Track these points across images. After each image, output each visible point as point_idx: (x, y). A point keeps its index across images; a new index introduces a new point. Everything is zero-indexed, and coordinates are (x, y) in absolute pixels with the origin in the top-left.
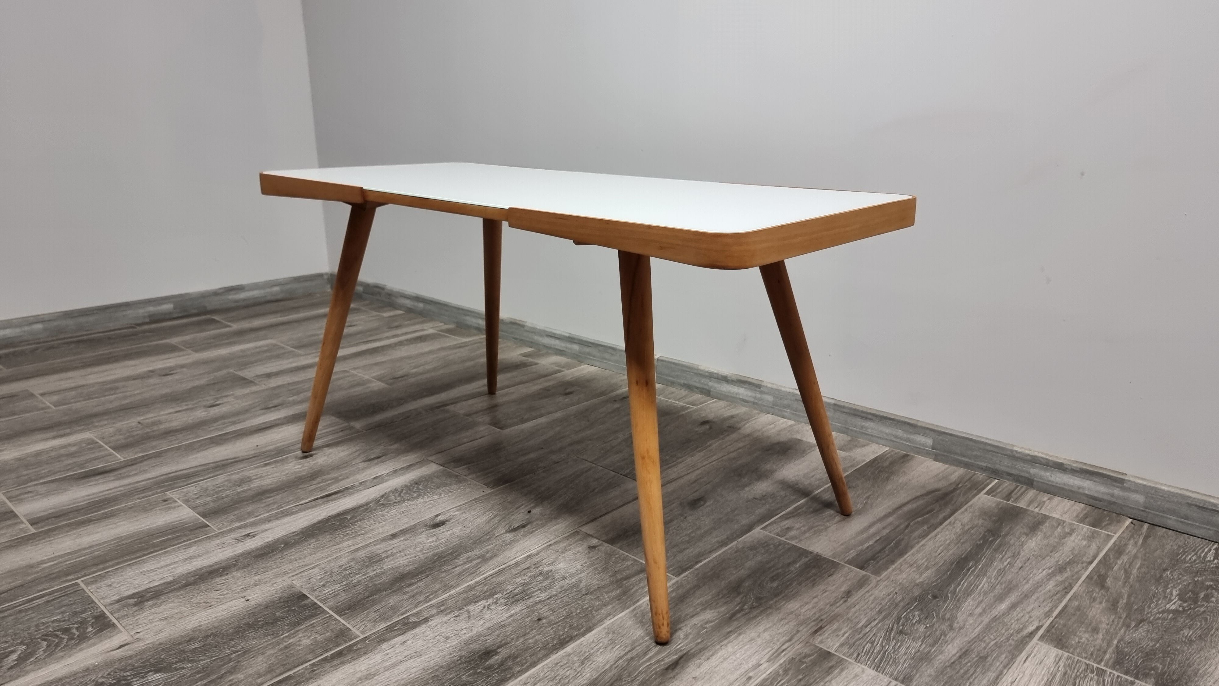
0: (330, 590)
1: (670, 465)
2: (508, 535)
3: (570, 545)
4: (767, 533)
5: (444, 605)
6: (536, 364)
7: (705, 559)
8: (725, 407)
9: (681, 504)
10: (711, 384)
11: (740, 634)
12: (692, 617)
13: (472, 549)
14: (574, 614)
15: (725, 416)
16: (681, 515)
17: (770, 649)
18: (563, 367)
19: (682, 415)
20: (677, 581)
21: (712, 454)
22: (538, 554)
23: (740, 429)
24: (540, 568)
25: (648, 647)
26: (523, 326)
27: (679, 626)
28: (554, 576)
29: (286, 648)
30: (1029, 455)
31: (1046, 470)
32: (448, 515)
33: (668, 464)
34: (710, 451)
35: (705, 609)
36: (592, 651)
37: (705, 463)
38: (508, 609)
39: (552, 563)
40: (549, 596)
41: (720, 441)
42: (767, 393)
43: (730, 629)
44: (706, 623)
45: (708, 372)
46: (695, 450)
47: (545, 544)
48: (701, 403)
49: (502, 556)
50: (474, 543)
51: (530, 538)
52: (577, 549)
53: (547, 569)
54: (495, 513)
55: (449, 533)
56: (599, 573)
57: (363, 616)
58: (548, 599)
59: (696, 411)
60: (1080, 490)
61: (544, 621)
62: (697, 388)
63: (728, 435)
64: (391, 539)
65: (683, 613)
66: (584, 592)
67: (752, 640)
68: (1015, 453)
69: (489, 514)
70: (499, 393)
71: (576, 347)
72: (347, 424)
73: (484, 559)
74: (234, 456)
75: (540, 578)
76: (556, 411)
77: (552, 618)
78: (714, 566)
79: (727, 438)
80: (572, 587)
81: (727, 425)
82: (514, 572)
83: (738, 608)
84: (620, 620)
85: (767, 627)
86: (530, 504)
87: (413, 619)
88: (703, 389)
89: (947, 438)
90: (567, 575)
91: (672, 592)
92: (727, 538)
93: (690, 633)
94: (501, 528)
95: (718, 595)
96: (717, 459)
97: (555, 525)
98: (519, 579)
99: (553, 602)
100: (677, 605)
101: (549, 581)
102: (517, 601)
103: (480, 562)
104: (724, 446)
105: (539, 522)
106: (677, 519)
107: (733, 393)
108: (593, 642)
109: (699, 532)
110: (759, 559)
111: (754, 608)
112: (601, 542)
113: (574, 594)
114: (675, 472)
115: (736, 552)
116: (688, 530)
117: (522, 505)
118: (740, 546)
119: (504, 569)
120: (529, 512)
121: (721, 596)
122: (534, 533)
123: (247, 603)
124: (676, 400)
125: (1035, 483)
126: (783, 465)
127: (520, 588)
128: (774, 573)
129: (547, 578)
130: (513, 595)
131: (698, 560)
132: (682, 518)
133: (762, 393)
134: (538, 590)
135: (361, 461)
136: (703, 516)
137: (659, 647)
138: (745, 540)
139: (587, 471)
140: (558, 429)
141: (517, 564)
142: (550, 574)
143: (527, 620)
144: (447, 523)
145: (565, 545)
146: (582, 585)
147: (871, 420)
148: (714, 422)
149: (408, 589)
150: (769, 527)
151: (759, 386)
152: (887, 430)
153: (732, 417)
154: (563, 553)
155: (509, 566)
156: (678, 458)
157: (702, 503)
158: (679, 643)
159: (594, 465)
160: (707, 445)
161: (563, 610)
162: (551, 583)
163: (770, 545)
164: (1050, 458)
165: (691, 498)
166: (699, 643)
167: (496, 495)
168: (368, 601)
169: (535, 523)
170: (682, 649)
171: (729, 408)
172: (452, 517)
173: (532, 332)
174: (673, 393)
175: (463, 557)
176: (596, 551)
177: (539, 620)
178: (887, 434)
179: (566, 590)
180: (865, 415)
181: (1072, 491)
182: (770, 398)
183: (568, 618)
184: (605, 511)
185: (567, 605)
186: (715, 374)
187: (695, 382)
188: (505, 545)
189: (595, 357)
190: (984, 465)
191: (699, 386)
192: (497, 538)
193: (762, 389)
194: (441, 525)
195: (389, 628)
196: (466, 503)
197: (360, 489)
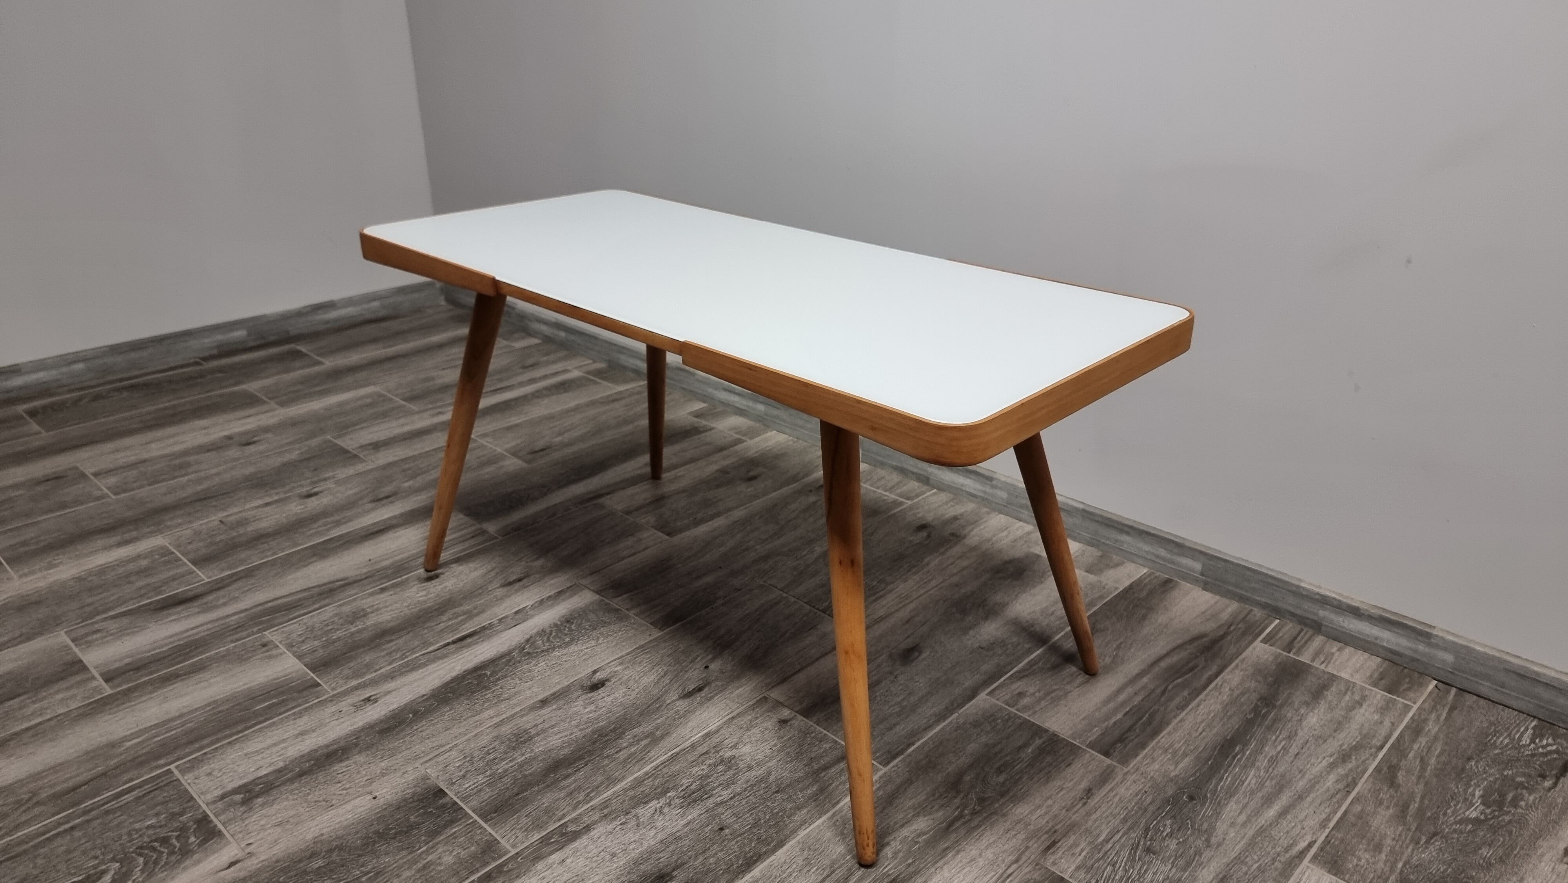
0: (471, 783)
1: (878, 595)
2: (680, 702)
3: (757, 718)
4: (994, 700)
5: (607, 807)
6: (711, 429)
7: (919, 740)
8: (946, 503)
9: (891, 656)
10: (930, 470)
11: (958, 852)
12: (902, 826)
13: (639, 724)
14: (762, 821)
15: (947, 516)
16: (891, 673)
17: (993, 873)
18: (744, 435)
19: (894, 514)
20: (885, 773)
21: (930, 577)
22: (717, 731)
23: (964, 537)
24: (721, 753)
25: (850, 869)
27: (886, 840)
28: (738, 764)
29: (425, 867)
30: (1318, 594)
31: (1337, 614)
32: (608, 670)
33: (874, 594)
34: (928, 572)
35: (917, 815)
36: (784, 875)
37: (922, 592)
38: (684, 813)
39: (735, 746)
40: (732, 795)
41: (940, 558)
42: (1001, 489)
43: (946, 845)
44: (919, 836)
46: (909, 571)
47: (726, 716)
48: (917, 496)
49: (675, 735)
50: (641, 714)
51: (708, 707)
52: (765, 725)
53: (729, 754)
54: (665, 669)
55: (610, 699)
56: (791, 761)
57: (513, 822)
58: (731, 799)
59: (911, 508)
60: (1378, 642)
61: (727, 831)
62: (913, 473)
63: (951, 547)
64: (541, 708)
65: (891, 821)
66: (774, 789)
67: (973, 860)
68: (1302, 590)
69: (657, 671)
70: (665, 476)
72: (479, 526)
73: (654, 739)
74: (342, 576)
75: (721, 768)
76: (737, 508)
77: (736, 826)
78: (929, 751)
79: (949, 553)
80: (760, 781)
81: (949, 532)
82: (691, 758)
83: (957, 813)
84: (817, 831)
85: (991, 841)
86: (707, 655)
87: (572, 828)
88: (920, 474)
89: (1220, 566)
90: (753, 763)
91: (878, 789)
92: (947, 708)
93: (900, 851)
94: (672, 692)
95: (934, 795)
96: (936, 586)
97: (738, 688)
98: (697, 769)
99: (737, 803)
100: (884, 808)
101: (732, 772)
102: (695, 801)
103: (649, 744)
104: (945, 565)
105: (719, 683)
106: (885, 679)
108: (785, 862)
109: (913, 699)
110: (984, 740)
111: (976, 813)
112: (794, 714)
113: (762, 792)
114: (884, 606)
115: (956, 730)
116: (898, 696)
117: (698, 656)
118: (961, 721)
119: (678, 754)
120: (707, 667)
121: (937, 795)
122: (713, 700)
123: (374, 801)
124: (886, 491)
125: (1323, 628)
126: (1016, 596)
127: (698, 783)
128: (1002, 762)
129: (730, 768)
130: (689, 792)
131: (911, 741)
132: (892, 678)
133: (994, 487)
134: (719, 785)
135: (498, 585)
136: (917, 674)
137: (863, 869)
138: (968, 712)
139: (776, 604)
140: (739, 536)
141: (693, 746)
142: (733, 762)
143: (706, 829)
144: (608, 684)
145: (750, 717)
146: (772, 778)
147: (1128, 533)
148: (933, 527)
149: (564, 783)
150: (997, 692)
151: (990, 479)
152: (1146, 548)
153: (956, 518)
154: (748, 730)
155: (684, 749)
156: (887, 584)
157: (917, 654)
158: (886, 864)
159: (785, 595)
160: (924, 563)
161: (748, 815)
162: (734, 775)
163: (998, 719)
164: (1344, 600)
165: (903, 646)
166: (909, 865)
167: (665, 641)
168: (517, 800)
169: (713, 685)
170: (891, 872)
171: (952, 503)
172: (613, 674)
174: (883, 478)
175: (629, 735)
176: (788, 728)
177: (721, 829)
178: (1146, 552)
179: (752, 786)
180: (1120, 527)
181: (1367, 642)
182: (1004, 495)
183: (755, 827)
184: (798, 667)
185: (754, 809)
187: (910, 465)
188: (679, 718)
189: (784, 421)
190: (1263, 600)
191: (915, 470)
192: (668, 707)
193: (993, 482)
194: (600, 686)
195: (545, 841)
196: (629, 653)
197: (501, 630)
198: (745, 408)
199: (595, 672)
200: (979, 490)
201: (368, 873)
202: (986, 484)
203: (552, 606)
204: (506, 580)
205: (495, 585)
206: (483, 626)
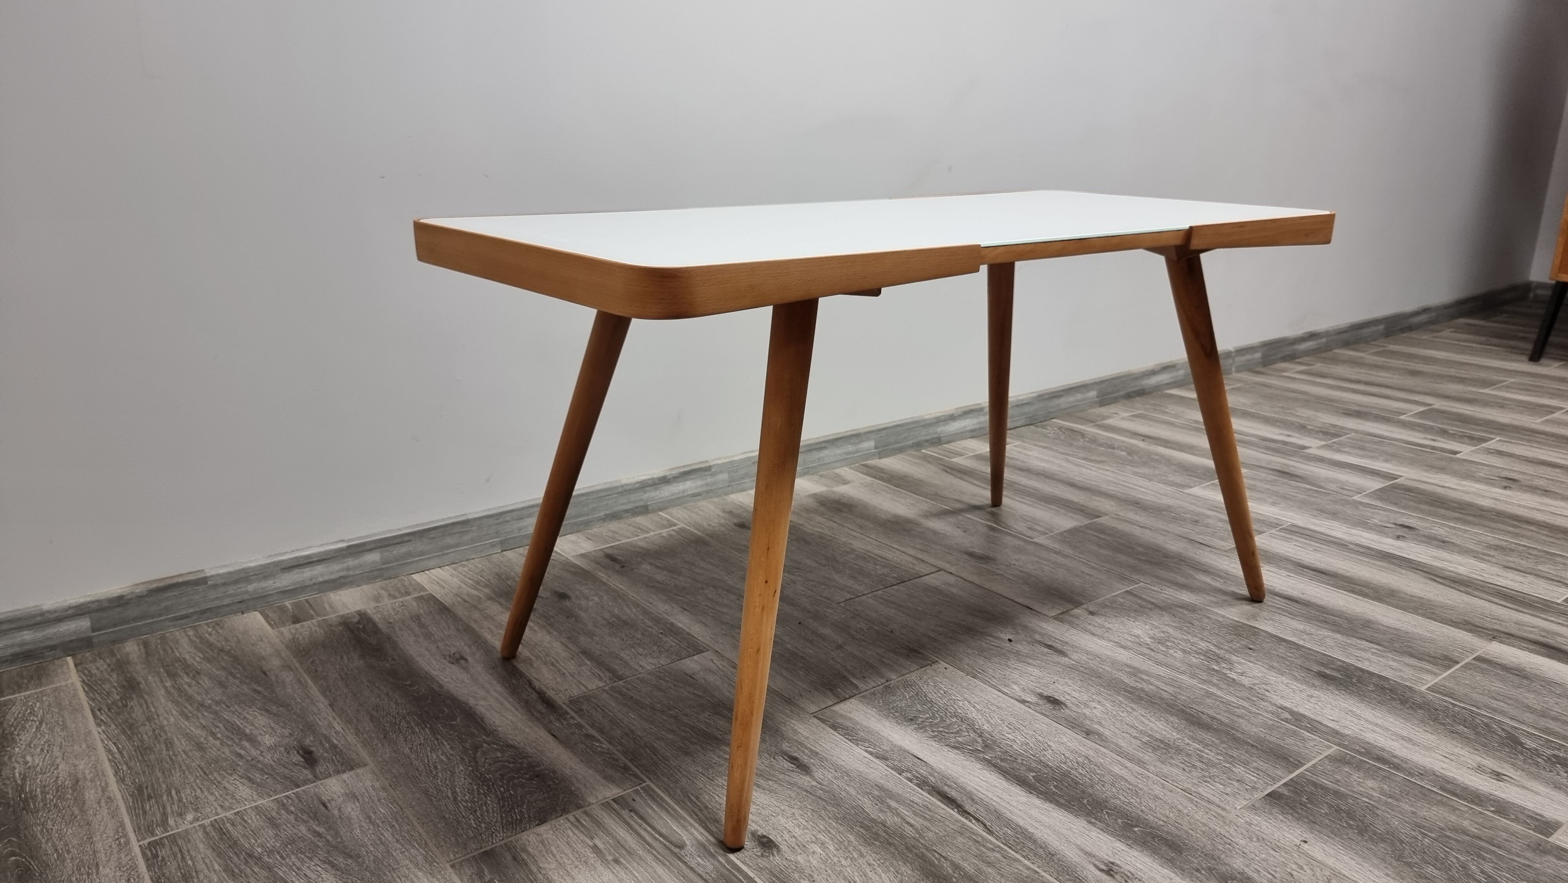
10: (645, 496)
24: (1149, 643)
26: (204, 581)
29: (1391, 797)
31: (945, 425)
42: (721, 472)
45: (637, 483)
52: (1100, 621)
53: (1149, 640)
55: (1074, 693)
57: (1296, 749)
62: (627, 511)
64: (1100, 735)
71: (374, 557)
87: (1287, 716)
88: (637, 507)
89: (884, 433)
107: (679, 493)
117: (989, 644)
120: (1010, 641)
123: (1311, 841)
130: (1209, 660)
133: (713, 475)
145: (1090, 627)
147: (825, 448)
149: (1224, 720)
151: (708, 469)
152: (839, 451)
159: (870, 595)
168: (1262, 746)
173: (236, 582)
176: (1100, 612)
178: (840, 455)
180: (819, 446)
182: (725, 476)
186: (649, 479)
187: (622, 504)
189: (422, 553)
190: (911, 442)
191: (629, 507)
192: (1084, 663)
193: (713, 470)
194: (1052, 699)
195: (1313, 731)
196: (984, 681)
197: (929, 770)
199: (1023, 702)
200: (702, 486)
201: (1422, 833)
202: (705, 475)
203: (870, 732)
204: (793, 771)
205: (804, 780)
206: (918, 785)
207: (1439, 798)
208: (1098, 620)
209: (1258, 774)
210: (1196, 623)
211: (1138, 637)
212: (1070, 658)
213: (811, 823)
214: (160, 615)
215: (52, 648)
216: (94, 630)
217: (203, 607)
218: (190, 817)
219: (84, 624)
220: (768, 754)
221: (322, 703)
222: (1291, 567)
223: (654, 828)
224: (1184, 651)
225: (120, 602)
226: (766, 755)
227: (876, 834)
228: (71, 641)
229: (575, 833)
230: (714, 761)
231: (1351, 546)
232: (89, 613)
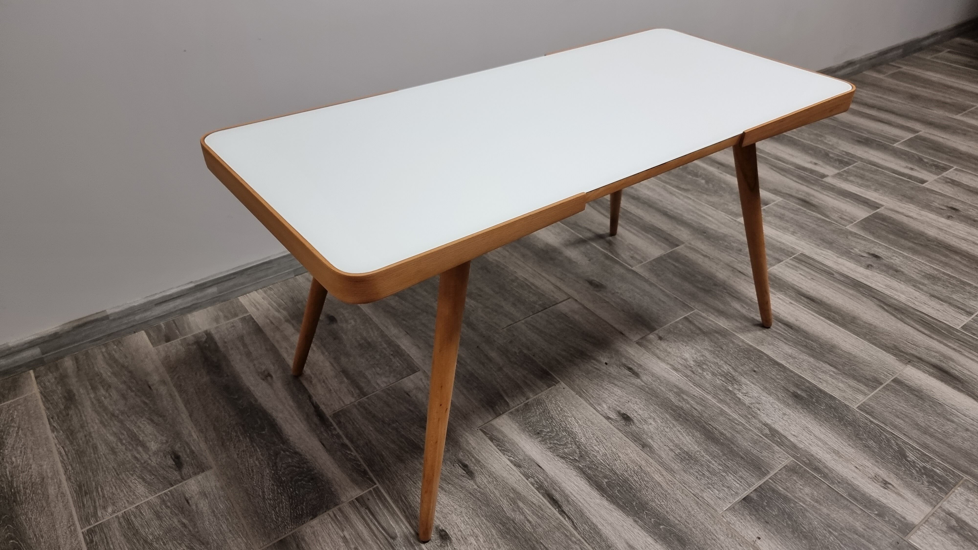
0: (735, 483)
4: (637, 266)
5: (746, 416)
9: (596, 291)
24: (692, 366)
29: (817, 501)
53: (692, 363)
57: (768, 459)
61: (756, 369)
64: (650, 447)
73: (680, 392)
77: (751, 366)
87: (767, 431)
94: (632, 381)
101: (707, 363)
102: (734, 379)
112: (653, 334)
116: (634, 295)
117: (592, 367)
118: (655, 279)
119: (693, 383)
120: (606, 364)
123: (763, 537)
129: (704, 363)
130: (727, 381)
134: (719, 369)
141: (686, 376)
142: (698, 362)
143: (756, 377)
144: (622, 412)
146: (709, 349)
149: (728, 435)
150: (630, 264)
155: (690, 380)
161: (741, 360)
162: (710, 362)
163: (653, 268)
168: (747, 458)
172: (610, 409)
176: (666, 337)
177: (755, 371)
185: (736, 358)
192: (649, 384)
194: (625, 416)
195: (780, 444)
196: (586, 400)
197: (545, 476)
198: (194, 302)
199: (608, 418)
201: (830, 532)
203: (513, 444)
204: (464, 476)
205: (470, 484)
206: (537, 489)
207: (846, 502)
208: (663, 344)
209: (741, 482)
210: (724, 347)
211: (686, 360)
212: (642, 380)
213: (471, 520)
214: (82, 340)
215: (20, 367)
216: (43, 354)
217: (109, 332)
218: (110, 510)
219: (36, 352)
220: (451, 462)
221: (185, 415)
222: (793, 294)
223: (379, 523)
224: (713, 374)
225: (56, 336)
226: (449, 462)
227: (508, 529)
228: (31, 362)
229: (333, 526)
230: (418, 468)
231: (836, 275)
232: (37, 345)
